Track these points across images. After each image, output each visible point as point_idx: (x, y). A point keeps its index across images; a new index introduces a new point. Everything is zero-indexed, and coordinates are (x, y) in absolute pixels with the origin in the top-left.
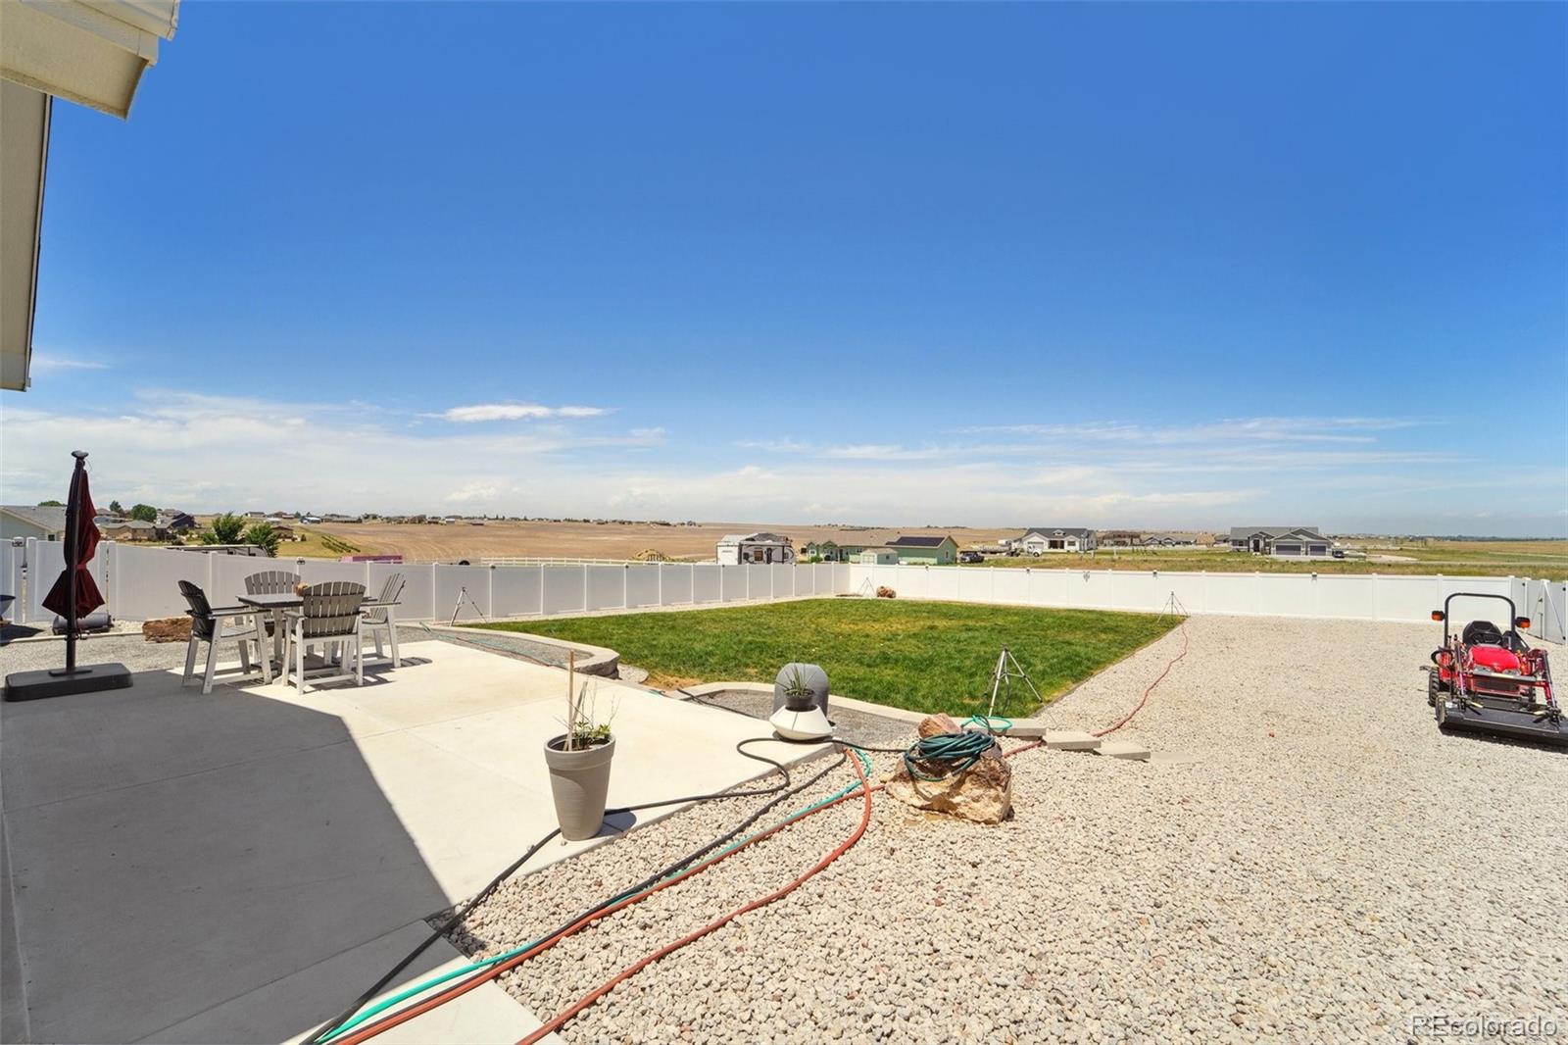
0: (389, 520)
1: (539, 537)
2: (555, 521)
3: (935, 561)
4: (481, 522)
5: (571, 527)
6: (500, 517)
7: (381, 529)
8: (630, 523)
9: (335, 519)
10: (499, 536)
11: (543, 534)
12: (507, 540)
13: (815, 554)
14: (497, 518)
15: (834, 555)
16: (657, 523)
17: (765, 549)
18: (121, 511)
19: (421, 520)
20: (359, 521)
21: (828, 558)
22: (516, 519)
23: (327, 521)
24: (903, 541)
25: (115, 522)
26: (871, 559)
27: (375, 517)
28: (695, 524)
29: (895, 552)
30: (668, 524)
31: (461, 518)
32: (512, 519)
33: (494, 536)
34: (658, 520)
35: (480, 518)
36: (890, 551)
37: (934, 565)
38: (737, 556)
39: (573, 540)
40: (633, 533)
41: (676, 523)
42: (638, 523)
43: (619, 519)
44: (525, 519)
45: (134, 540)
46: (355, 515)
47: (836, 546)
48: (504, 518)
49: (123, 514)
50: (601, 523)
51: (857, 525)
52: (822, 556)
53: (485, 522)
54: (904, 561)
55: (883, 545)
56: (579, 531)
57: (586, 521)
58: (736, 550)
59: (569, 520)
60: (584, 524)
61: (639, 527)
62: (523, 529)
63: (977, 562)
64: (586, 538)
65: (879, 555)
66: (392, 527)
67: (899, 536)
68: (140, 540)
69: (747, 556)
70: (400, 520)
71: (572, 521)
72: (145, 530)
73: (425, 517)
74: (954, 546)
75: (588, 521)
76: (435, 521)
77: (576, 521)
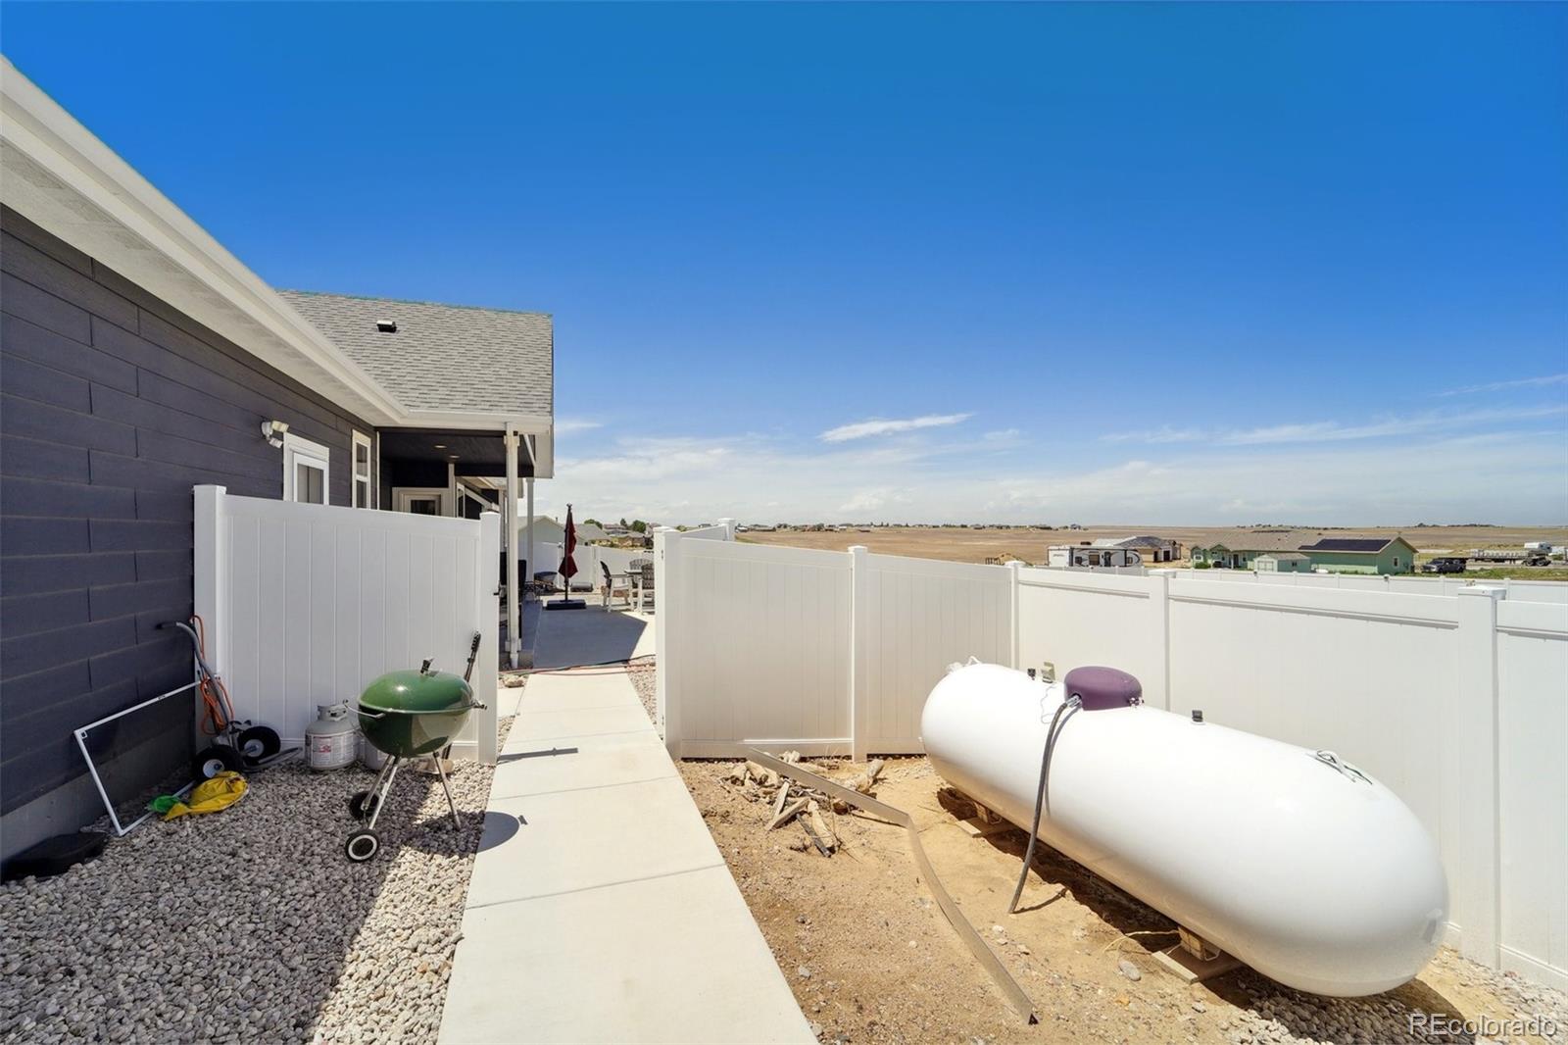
0: (796, 528)
1: (918, 543)
2: (934, 527)
3: (1375, 569)
4: (867, 529)
5: (949, 533)
6: (885, 524)
7: (789, 536)
8: (1008, 527)
9: (757, 528)
10: (882, 542)
11: (920, 540)
12: (887, 545)
13: (1202, 560)
14: (882, 526)
15: (1227, 559)
16: (1037, 528)
17: (1102, 553)
18: (626, 525)
19: (819, 528)
20: (774, 530)
21: (1218, 565)
22: (899, 526)
23: (752, 530)
24: (1325, 544)
25: (623, 533)
26: (1269, 566)
27: (785, 527)
28: (1079, 528)
29: (1306, 558)
30: (1049, 528)
31: (851, 525)
32: (895, 525)
33: (877, 541)
34: (1038, 524)
35: (868, 525)
36: (1298, 557)
37: (1374, 574)
38: (1068, 560)
39: (949, 545)
40: (1010, 538)
41: (1057, 526)
42: (1017, 527)
43: (997, 524)
44: (907, 526)
45: (633, 546)
46: (771, 525)
47: (1228, 551)
48: (888, 525)
49: (628, 528)
50: (978, 528)
51: (1275, 524)
52: (1210, 562)
53: (872, 529)
54: (1322, 570)
55: (1297, 550)
56: (956, 536)
57: (963, 526)
58: (1067, 554)
59: (947, 526)
60: (960, 529)
61: (1016, 532)
62: (904, 535)
63: (1452, 572)
64: (959, 543)
65: (1279, 561)
66: (799, 534)
67: (1319, 539)
68: (636, 546)
69: (1079, 561)
70: (803, 529)
71: (950, 526)
72: (639, 539)
73: (823, 525)
74: (1410, 551)
75: (965, 526)
76: (831, 529)
77: (954, 526)
